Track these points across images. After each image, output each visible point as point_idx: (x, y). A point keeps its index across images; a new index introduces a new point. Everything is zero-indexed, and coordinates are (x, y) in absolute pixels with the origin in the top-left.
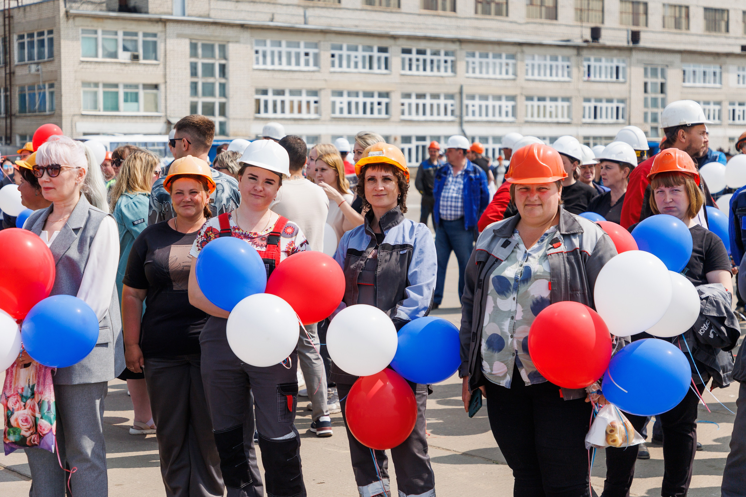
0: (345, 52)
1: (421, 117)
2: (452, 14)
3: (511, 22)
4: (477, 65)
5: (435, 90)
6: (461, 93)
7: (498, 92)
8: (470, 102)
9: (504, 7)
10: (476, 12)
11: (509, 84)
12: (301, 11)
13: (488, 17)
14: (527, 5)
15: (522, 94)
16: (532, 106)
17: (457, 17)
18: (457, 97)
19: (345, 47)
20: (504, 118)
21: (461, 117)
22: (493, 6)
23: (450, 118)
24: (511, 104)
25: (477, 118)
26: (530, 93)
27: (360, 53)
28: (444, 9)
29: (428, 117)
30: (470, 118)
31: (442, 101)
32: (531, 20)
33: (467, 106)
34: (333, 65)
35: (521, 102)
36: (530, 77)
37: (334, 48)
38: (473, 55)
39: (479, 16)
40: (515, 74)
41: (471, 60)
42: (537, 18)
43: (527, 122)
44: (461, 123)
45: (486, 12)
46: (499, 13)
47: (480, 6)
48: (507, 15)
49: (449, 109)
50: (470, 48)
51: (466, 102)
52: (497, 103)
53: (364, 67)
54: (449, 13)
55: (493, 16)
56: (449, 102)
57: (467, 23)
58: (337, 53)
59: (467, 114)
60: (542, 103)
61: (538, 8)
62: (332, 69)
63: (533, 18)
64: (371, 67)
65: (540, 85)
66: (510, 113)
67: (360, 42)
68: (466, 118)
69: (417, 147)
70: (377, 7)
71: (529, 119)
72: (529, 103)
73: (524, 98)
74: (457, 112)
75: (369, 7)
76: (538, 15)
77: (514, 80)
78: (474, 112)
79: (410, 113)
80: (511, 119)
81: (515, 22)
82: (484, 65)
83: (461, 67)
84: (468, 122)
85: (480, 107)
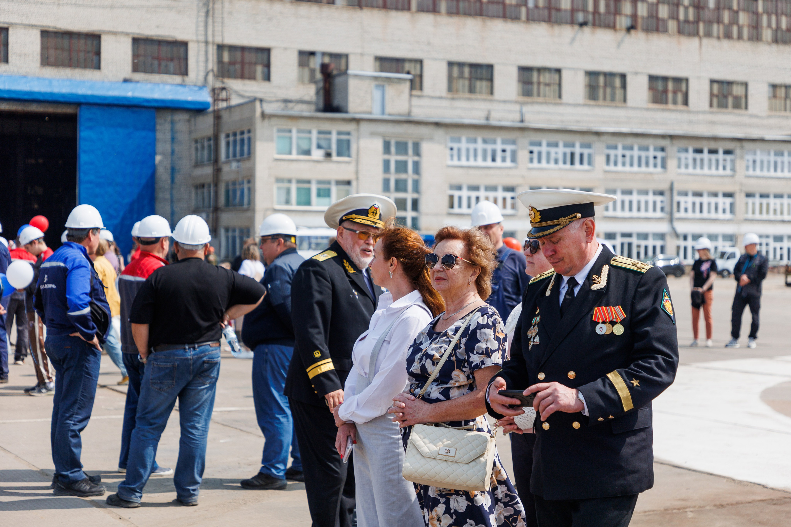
0: (544, 149)
1: (627, 214)
2: (684, 108)
3: (751, 116)
4: (690, 162)
5: (643, 186)
6: (671, 189)
7: (714, 189)
8: (682, 199)
9: (743, 101)
10: (711, 105)
11: (726, 180)
12: (517, 107)
13: (724, 110)
14: (770, 98)
15: (741, 191)
16: (754, 204)
17: (689, 112)
18: (667, 194)
19: (544, 143)
20: (721, 216)
21: (671, 214)
22: (730, 100)
23: (659, 214)
24: (728, 200)
25: (690, 214)
26: (750, 190)
27: (561, 150)
28: (675, 102)
29: (635, 213)
30: (682, 214)
31: (651, 198)
32: (773, 113)
33: (678, 203)
34: (531, 160)
35: (740, 199)
36: (751, 172)
37: (532, 144)
38: (686, 151)
39: (715, 109)
40: (733, 169)
41: (683, 155)
42: (780, 110)
43: (746, 220)
44: (671, 220)
45: (723, 105)
46: (737, 105)
47: (715, 101)
48: (746, 108)
49: (659, 206)
50: (682, 144)
51: (676, 198)
52: (713, 200)
53: (565, 163)
54: (680, 107)
55: (730, 109)
56: (659, 198)
57: (701, 117)
58: (535, 149)
59: (678, 210)
60: (764, 201)
61: (783, 102)
62: (531, 165)
63: (776, 110)
64: (572, 163)
65: (762, 182)
66: (728, 210)
67: (561, 139)
68: (676, 215)
69: (622, 245)
70: (601, 102)
71: (750, 216)
72: (750, 200)
73: (743, 195)
74: (667, 209)
75: (592, 102)
76: (783, 108)
77: (732, 176)
78: (686, 210)
79: (615, 209)
80: (728, 216)
81: (756, 116)
82: (698, 162)
83: (672, 164)
84: (680, 219)
85: (694, 204)
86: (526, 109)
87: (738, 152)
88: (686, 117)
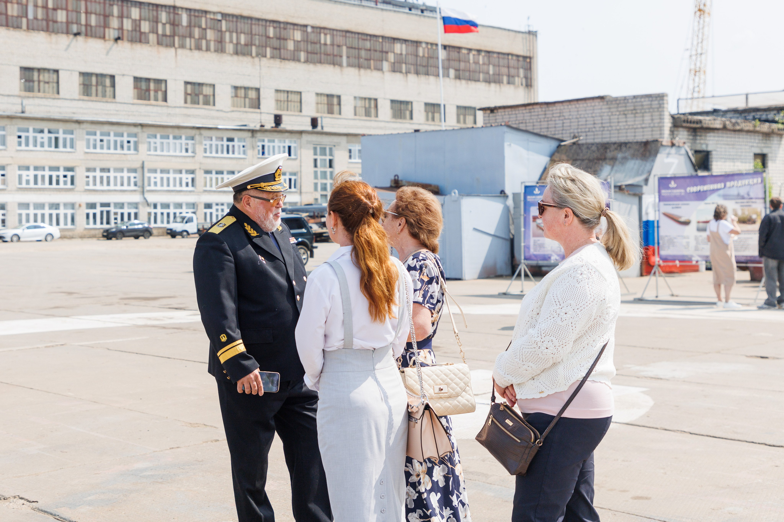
0: (31, 134)
1: (105, 187)
2: (164, 103)
3: (218, 111)
4: (158, 145)
5: (119, 165)
6: (143, 167)
7: (179, 167)
8: (152, 175)
9: (212, 98)
10: (186, 102)
11: (188, 160)
13: (196, 106)
14: (232, 97)
15: (200, 168)
16: (211, 179)
17: (168, 106)
18: (140, 171)
19: (31, 130)
20: (184, 188)
21: (143, 187)
22: (201, 97)
23: (132, 187)
24: (190, 176)
25: (159, 188)
26: (208, 168)
27: (46, 135)
28: (156, 99)
29: (112, 187)
30: (152, 187)
31: (125, 174)
32: (235, 109)
33: (149, 178)
34: (20, 144)
35: (200, 176)
36: (208, 154)
37: (20, 130)
38: (155, 137)
39: (189, 105)
40: (194, 152)
41: (152, 140)
42: (241, 107)
43: (205, 191)
44: (143, 193)
45: (195, 102)
46: (207, 103)
47: (189, 98)
48: (214, 105)
49: (132, 180)
50: (151, 131)
51: (147, 175)
52: (178, 176)
53: (50, 146)
54: (161, 103)
55: (201, 106)
56: (132, 175)
57: (178, 111)
58: (23, 135)
59: (149, 185)
60: (220, 176)
61: (243, 100)
62: (19, 148)
63: (237, 107)
64: (57, 146)
65: (217, 161)
66: (190, 184)
67: (46, 126)
68: (147, 188)
69: (102, 212)
70: (93, 98)
71: (208, 188)
72: (208, 176)
73: (202, 172)
74: (139, 183)
75: (86, 98)
76: (243, 105)
77: (193, 157)
78: (155, 183)
79: (95, 184)
80: (190, 188)
81: (222, 111)
82: (165, 145)
83: (143, 147)
84: (149, 191)
85: (162, 179)
86: (25, 102)
87: (197, 137)
88: (165, 110)
